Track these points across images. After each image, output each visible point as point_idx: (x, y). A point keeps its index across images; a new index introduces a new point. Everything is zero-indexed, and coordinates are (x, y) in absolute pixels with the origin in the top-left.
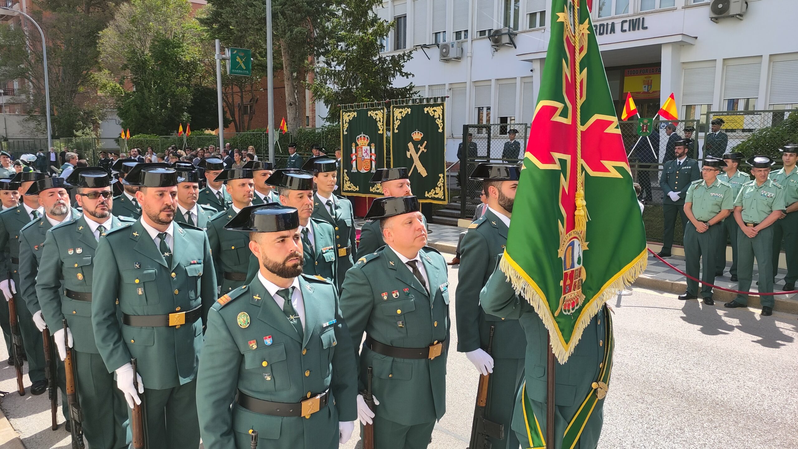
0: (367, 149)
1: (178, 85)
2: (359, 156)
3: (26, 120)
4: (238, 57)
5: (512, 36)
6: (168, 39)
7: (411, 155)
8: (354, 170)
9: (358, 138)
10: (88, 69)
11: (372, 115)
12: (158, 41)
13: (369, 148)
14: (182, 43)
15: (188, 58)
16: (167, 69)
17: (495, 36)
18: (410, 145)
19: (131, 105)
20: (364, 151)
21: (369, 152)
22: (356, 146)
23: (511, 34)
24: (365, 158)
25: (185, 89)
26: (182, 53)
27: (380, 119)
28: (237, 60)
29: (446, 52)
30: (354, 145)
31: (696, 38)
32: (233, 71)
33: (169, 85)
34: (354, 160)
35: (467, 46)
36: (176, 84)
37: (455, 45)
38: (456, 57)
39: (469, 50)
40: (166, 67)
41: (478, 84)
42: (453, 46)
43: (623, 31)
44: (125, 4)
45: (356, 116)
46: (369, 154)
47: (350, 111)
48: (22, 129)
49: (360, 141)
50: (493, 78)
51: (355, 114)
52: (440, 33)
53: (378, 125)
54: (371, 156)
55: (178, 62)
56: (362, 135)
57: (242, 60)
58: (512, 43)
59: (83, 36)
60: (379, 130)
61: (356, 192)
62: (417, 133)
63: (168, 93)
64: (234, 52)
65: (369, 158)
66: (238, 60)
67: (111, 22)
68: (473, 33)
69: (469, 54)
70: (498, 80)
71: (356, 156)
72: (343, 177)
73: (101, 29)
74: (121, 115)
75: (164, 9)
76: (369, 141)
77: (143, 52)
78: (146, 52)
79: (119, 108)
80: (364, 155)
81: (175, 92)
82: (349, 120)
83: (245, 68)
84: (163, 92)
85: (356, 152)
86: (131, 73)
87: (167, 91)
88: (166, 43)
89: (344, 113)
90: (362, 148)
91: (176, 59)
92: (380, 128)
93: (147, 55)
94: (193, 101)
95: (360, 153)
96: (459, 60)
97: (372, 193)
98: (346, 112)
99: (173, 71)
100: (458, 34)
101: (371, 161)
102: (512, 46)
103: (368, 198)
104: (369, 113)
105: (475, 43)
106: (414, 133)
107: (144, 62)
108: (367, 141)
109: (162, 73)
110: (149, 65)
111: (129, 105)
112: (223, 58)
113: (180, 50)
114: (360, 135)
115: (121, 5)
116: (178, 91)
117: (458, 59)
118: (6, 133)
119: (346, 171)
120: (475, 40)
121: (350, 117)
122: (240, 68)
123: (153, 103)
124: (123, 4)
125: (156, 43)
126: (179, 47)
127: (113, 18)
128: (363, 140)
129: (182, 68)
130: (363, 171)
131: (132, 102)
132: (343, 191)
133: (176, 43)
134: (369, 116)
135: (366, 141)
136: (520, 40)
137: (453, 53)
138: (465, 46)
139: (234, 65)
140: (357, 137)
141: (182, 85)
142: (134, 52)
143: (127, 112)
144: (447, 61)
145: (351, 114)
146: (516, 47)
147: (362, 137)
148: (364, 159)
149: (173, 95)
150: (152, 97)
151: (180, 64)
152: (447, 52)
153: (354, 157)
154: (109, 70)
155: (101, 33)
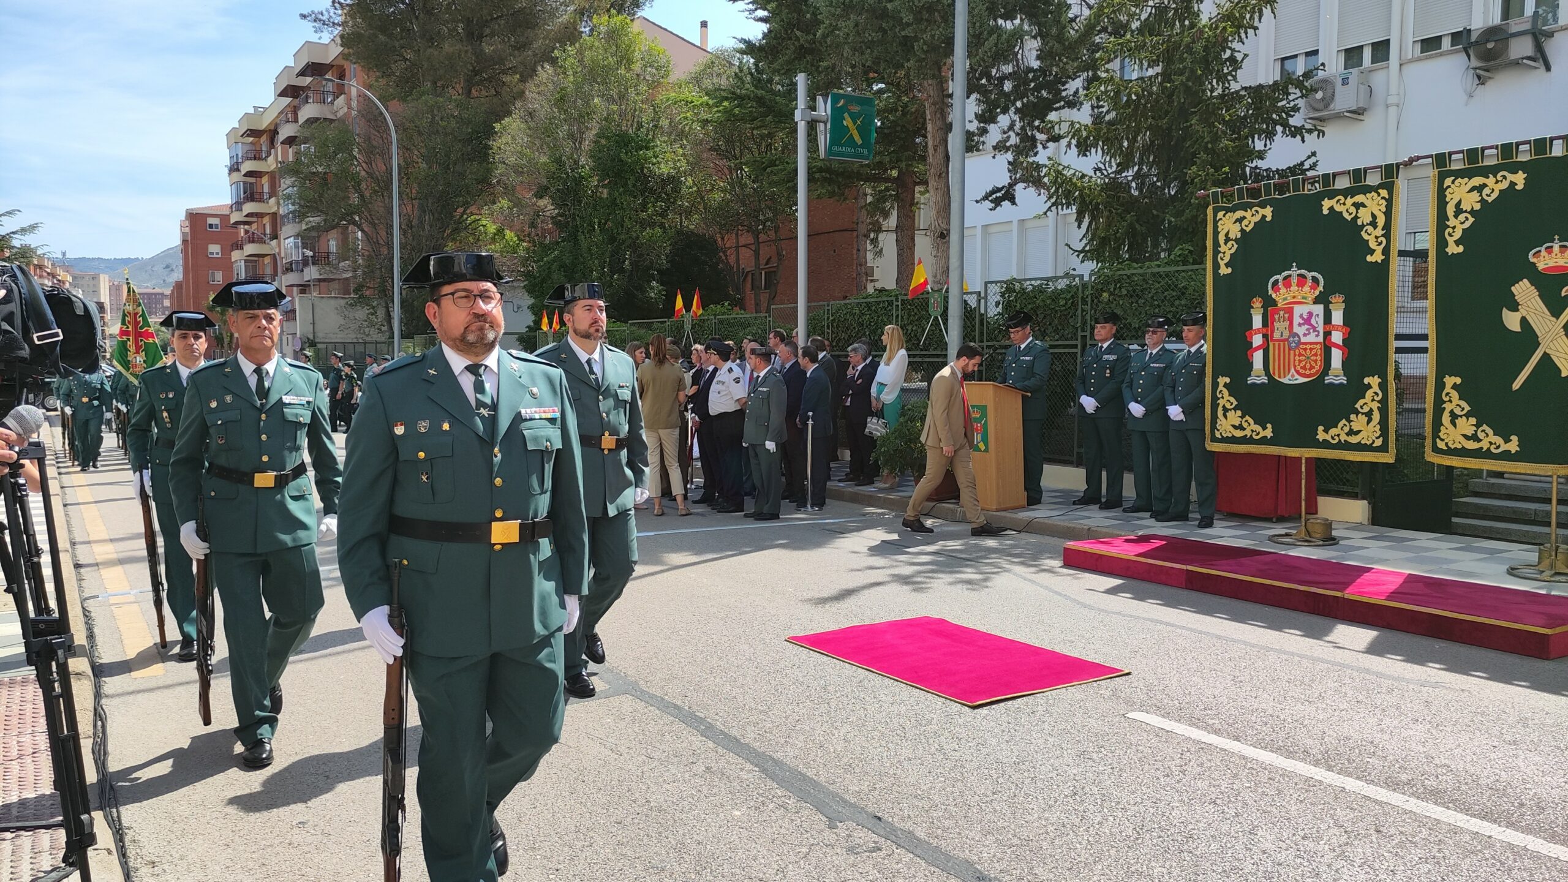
0: (1310, 314)
1: (643, 224)
2: (1277, 335)
3: (351, 305)
4: (846, 115)
5: (1539, 36)
6: (626, 133)
7: (1524, 321)
8: (1257, 375)
9: (1276, 281)
10: (466, 205)
11: (1338, 208)
12: (608, 138)
13: (1319, 309)
14: (653, 140)
15: (665, 169)
16: (624, 192)
17: (1488, 41)
18: (1523, 290)
19: (553, 267)
20: (1297, 320)
21: (1319, 322)
22: (1265, 307)
24: (1303, 340)
25: (658, 231)
26: (655, 160)
27: (1374, 216)
28: (845, 123)
29: (1323, 99)
30: (1257, 303)
32: (835, 148)
33: (628, 224)
34: (1258, 348)
35: (1385, 79)
36: (641, 223)
37: (1353, 80)
38: (1354, 108)
39: (1393, 89)
40: (622, 189)
42: (1345, 82)
44: (547, 66)
45: (1269, 219)
46: (1321, 329)
47: (1245, 207)
48: (343, 322)
49: (1283, 290)
51: (1268, 212)
52: (1296, 56)
53: (1366, 237)
54: (1327, 334)
55: (646, 177)
56: (1294, 272)
57: (855, 123)
58: (1540, 57)
59: (460, 141)
60: (1372, 252)
61: (1263, 441)
62: (1556, 247)
63: (624, 242)
64: (838, 102)
65: (1321, 339)
66: (847, 122)
67: (519, 104)
68: (1404, 44)
69: (1392, 100)
71: (1265, 336)
72: (1215, 399)
73: (499, 119)
74: (530, 290)
75: (622, 71)
76: (1321, 288)
77: (576, 162)
78: (583, 160)
79: (528, 275)
80: (1300, 330)
81: (638, 238)
82: (1242, 231)
83: (859, 142)
84: (612, 239)
85: (1265, 323)
86: (552, 205)
87: (623, 237)
88: (623, 141)
89: (1220, 215)
90: (1290, 311)
91: (642, 171)
92: (1372, 244)
93: (583, 167)
94: (671, 259)
95: (1280, 328)
96: (1361, 117)
97: (1326, 444)
98: (1228, 210)
99: (635, 197)
100: (1352, 55)
101: (1327, 347)
102: (1540, 64)
103: (1306, 459)
104: (1326, 204)
105: (1408, 69)
106: (1543, 249)
107: (579, 181)
108: (1313, 288)
109: (614, 202)
110: (587, 187)
111: (549, 268)
112: (815, 118)
113: (650, 153)
114: (1286, 273)
115: (539, 68)
116: (644, 238)
117: (1358, 113)
118: (314, 333)
119: (1223, 380)
120: (1410, 61)
121: (1245, 222)
122: (851, 142)
123: (596, 262)
124: (543, 67)
125: (603, 141)
126: (647, 148)
127: (521, 95)
128: (1294, 288)
129: (652, 191)
130: (1292, 378)
131: (554, 260)
132: (1214, 439)
133: (641, 141)
134: (1325, 212)
135: (1307, 288)
136: (1561, 47)
137: (1344, 99)
138: (1378, 79)
139: (838, 133)
140: (1272, 280)
141: (652, 225)
142: (559, 161)
143: (543, 281)
145: (1248, 214)
146: (1549, 68)
147: (1294, 280)
148: (1299, 343)
149: (634, 246)
150: (594, 249)
151: (650, 181)
152: (1327, 102)
153: (1257, 340)
154: (509, 201)
155: (497, 126)
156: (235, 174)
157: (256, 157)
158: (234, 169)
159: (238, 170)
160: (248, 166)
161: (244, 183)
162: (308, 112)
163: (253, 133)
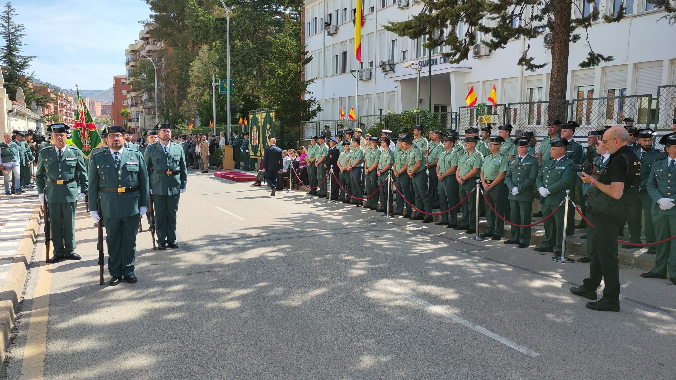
0: (256, 134)
3: (152, 118)
4: (224, 84)
5: (391, 66)
7: (266, 136)
11: (257, 116)
17: (383, 65)
18: (266, 131)
22: (253, 132)
23: (391, 64)
24: (255, 138)
27: (259, 118)
28: (224, 86)
31: (471, 68)
32: (222, 92)
35: (373, 71)
37: (366, 71)
38: (366, 78)
39: (374, 74)
41: (380, 95)
43: (441, 63)
48: (151, 124)
50: (385, 91)
52: (363, 62)
53: (259, 121)
54: (257, 137)
56: (255, 126)
57: (227, 86)
58: (392, 70)
62: (268, 125)
64: (223, 81)
67: (197, 57)
68: (377, 63)
69: (374, 77)
70: (388, 92)
73: (191, 62)
76: (256, 129)
80: (255, 136)
82: (251, 119)
92: (259, 123)
98: (250, 115)
105: (377, 69)
112: (217, 85)
117: (369, 79)
118: (145, 126)
120: (377, 67)
121: (252, 117)
122: (226, 90)
127: (198, 55)
136: (397, 68)
137: (365, 76)
139: (223, 88)
140: (253, 127)
144: (363, 80)
145: (252, 115)
146: (395, 72)
152: (362, 75)
153: (252, 138)
155: (191, 64)
156: (128, 66)
157: (134, 61)
158: (127, 64)
159: (129, 64)
160: (132, 64)
161: (131, 69)
162: (148, 47)
163: (133, 51)
